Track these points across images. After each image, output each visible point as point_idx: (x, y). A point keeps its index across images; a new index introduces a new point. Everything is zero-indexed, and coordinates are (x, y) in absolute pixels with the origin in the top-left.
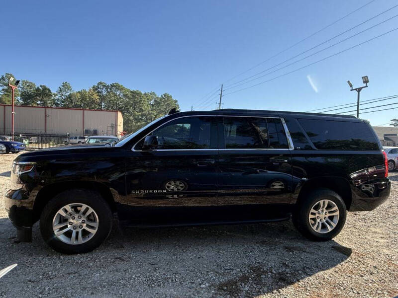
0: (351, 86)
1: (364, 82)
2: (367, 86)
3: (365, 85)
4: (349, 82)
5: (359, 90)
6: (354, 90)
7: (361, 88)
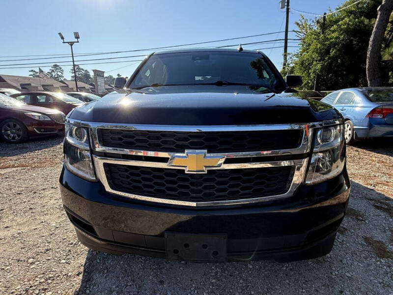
0: (63, 38)
1: (76, 38)
2: (78, 42)
3: (76, 40)
4: (60, 34)
5: (71, 44)
6: (66, 42)
7: (73, 43)
